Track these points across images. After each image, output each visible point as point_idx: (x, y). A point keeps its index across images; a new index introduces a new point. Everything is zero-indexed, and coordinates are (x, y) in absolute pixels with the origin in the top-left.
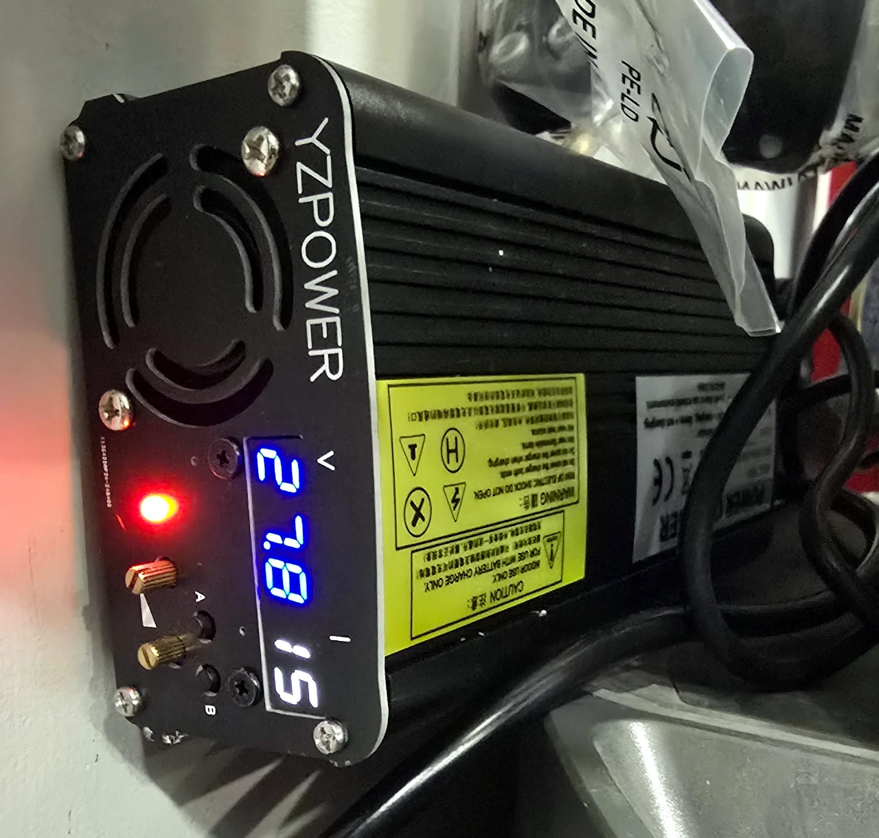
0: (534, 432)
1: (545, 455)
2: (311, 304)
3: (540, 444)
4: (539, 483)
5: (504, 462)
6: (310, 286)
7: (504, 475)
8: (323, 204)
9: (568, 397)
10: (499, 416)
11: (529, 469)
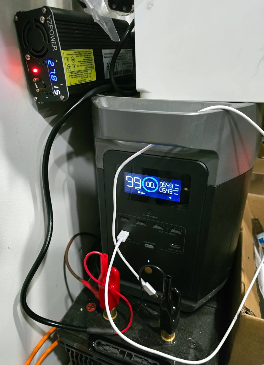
0: (85, 58)
1: (87, 61)
2: (52, 40)
3: (86, 59)
4: (87, 65)
5: (81, 62)
6: (51, 38)
7: (81, 63)
8: (51, 26)
9: (90, 53)
10: (79, 55)
11: (85, 63)
